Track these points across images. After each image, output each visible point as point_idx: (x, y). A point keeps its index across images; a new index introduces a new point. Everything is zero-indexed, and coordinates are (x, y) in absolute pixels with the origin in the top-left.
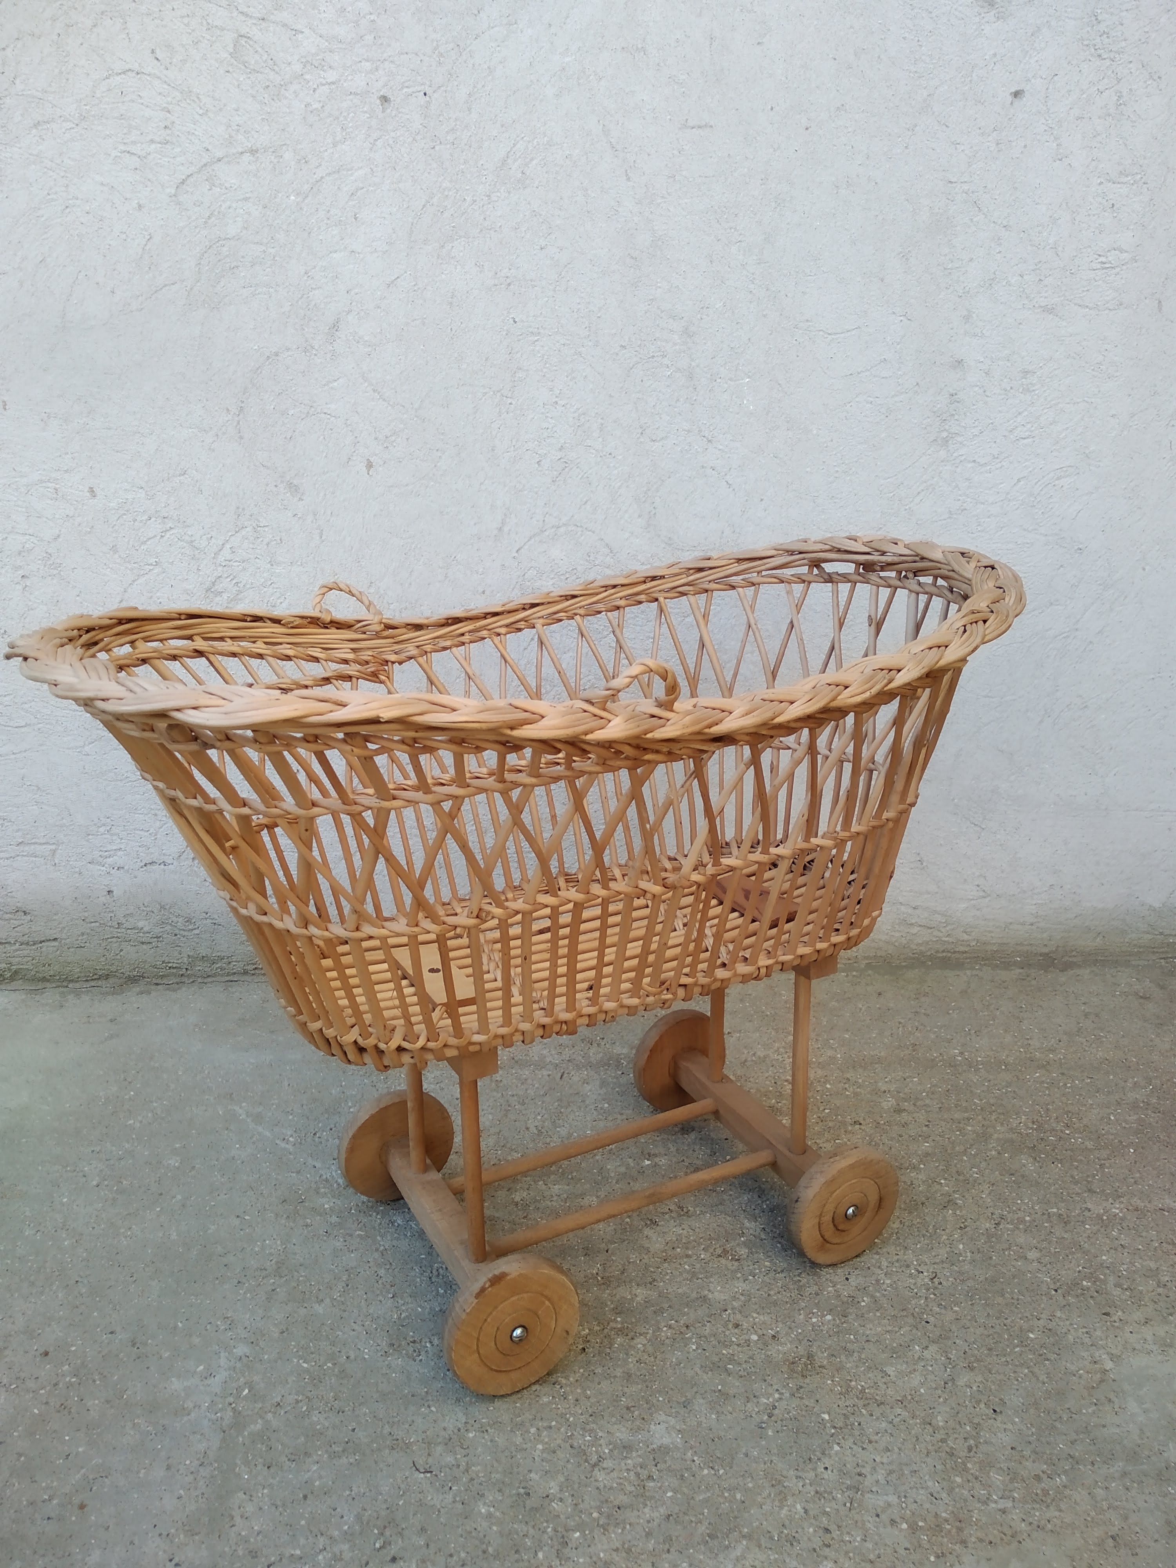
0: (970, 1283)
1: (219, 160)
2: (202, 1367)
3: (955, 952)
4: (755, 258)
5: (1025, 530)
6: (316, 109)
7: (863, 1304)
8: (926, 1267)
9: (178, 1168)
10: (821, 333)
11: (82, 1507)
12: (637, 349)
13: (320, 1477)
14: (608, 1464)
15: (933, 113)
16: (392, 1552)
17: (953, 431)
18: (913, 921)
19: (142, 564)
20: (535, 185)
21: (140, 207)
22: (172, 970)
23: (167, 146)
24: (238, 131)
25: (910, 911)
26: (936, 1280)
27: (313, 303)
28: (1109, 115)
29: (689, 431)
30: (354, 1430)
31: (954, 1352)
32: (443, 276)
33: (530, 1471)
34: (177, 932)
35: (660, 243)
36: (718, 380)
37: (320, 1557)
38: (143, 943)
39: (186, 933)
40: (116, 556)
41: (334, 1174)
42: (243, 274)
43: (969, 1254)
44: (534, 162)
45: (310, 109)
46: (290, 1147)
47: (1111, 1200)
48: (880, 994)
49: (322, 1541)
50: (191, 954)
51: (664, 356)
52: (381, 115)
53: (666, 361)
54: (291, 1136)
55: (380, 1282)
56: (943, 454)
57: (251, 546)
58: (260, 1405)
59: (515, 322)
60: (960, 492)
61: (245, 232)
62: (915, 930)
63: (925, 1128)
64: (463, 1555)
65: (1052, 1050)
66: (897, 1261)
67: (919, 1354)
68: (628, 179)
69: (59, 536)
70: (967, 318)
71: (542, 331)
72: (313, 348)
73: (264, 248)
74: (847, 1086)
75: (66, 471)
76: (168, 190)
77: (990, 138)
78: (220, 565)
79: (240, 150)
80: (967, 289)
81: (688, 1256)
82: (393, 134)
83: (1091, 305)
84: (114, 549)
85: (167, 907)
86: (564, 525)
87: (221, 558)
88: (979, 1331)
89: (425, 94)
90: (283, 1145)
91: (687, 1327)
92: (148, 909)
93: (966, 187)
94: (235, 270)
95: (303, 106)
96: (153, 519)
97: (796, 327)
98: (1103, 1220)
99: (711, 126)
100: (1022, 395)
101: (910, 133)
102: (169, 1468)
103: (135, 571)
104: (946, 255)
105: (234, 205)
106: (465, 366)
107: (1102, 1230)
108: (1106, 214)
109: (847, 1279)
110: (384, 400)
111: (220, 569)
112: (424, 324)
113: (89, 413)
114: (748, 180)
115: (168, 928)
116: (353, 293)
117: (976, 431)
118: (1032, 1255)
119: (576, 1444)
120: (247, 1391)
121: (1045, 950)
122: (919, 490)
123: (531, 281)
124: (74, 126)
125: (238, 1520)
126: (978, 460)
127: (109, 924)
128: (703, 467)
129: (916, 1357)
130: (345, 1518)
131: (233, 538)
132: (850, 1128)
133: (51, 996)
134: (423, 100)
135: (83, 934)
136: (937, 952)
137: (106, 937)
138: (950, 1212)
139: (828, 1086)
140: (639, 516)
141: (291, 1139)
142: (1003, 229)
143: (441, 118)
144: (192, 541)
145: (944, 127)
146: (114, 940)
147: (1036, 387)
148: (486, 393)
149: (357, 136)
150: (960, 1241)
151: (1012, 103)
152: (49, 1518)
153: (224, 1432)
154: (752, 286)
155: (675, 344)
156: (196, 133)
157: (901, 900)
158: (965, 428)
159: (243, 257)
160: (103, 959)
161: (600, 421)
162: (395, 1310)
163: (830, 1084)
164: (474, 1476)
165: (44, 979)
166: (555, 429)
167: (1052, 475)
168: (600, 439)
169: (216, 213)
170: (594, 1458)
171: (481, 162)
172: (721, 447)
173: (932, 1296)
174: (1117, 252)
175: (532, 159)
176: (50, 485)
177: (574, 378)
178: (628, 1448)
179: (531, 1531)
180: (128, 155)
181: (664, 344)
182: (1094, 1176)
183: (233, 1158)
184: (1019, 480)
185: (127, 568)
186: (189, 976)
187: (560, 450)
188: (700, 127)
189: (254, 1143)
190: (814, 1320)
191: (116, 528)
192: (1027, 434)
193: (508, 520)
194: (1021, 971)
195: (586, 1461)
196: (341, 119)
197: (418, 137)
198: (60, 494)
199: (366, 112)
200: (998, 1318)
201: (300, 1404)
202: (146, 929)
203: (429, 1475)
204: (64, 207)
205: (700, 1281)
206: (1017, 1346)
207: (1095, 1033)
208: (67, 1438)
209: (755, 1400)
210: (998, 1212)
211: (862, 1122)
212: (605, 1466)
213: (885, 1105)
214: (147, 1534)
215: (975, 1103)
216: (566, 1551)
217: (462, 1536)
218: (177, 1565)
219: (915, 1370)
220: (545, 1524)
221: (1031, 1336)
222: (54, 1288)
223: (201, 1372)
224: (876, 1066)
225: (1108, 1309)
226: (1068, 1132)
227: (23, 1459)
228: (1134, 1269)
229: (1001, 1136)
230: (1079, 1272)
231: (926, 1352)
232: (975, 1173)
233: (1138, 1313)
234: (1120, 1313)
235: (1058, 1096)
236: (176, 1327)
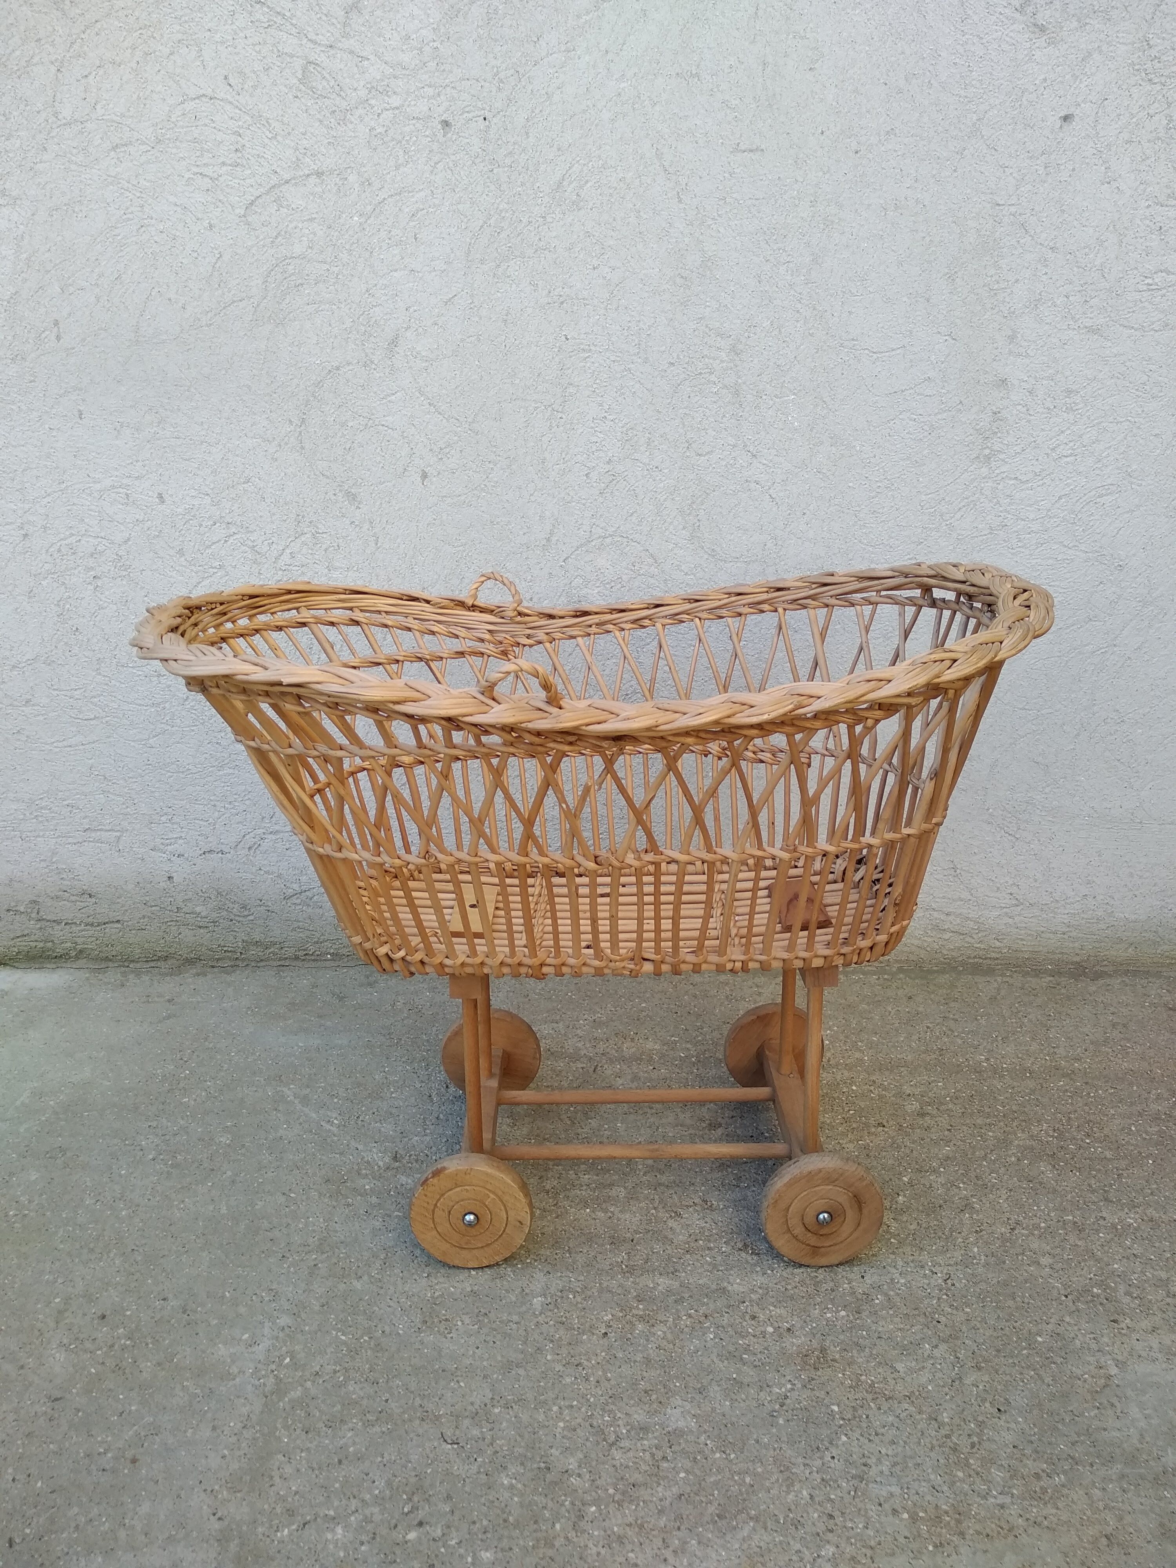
0: (983, 1286)
1: (287, 182)
2: (246, 1336)
3: (986, 959)
4: (803, 278)
5: (1065, 546)
6: (380, 133)
7: (877, 1301)
8: (940, 1269)
9: (229, 1145)
10: (866, 351)
11: (134, 1461)
12: (686, 366)
13: (354, 1443)
14: (625, 1443)
15: (983, 136)
16: (420, 1516)
17: (995, 448)
18: (946, 927)
19: (206, 567)
20: (589, 207)
21: (211, 226)
22: (228, 954)
23: (238, 169)
24: (305, 154)
25: (943, 917)
26: (949, 1282)
27: (374, 319)
28: (1159, 138)
29: (734, 446)
30: (387, 1401)
31: (963, 1352)
32: (499, 294)
33: (551, 1447)
34: (232, 917)
35: (710, 264)
36: (764, 397)
37: (353, 1518)
38: (200, 927)
39: (241, 919)
40: (183, 559)
41: (375, 1156)
42: (307, 292)
43: (983, 1257)
44: (589, 185)
45: (374, 133)
46: (334, 1129)
47: (1126, 1210)
48: (910, 998)
49: (354, 1504)
50: (245, 939)
51: (711, 373)
52: (442, 140)
53: (713, 378)
54: (336, 1118)
55: (416, 1261)
56: (984, 471)
57: (310, 551)
58: (301, 1373)
59: (567, 339)
60: (1001, 509)
61: (310, 251)
62: (947, 936)
63: (946, 1133)
64: (485, 1523)
65: (1078, 1059)
66: (912, 1261)
67: (928, 1352)
68: (680, 201)
69: (129, 539)
70: (1012, 338)
71: (592, 348)
72: (372, 362)
73: (328, 267)
74: (872, 1088)
75: (137, 478)
76: (237, 211)
77: (1038, 162)
78: (280, 569)
79: (307, 172)
80: (1012, 309)
81: (709, 1249)
82: (453, 157)
83: (1136, 326)
84: (181, 552)
85: (224, 894)
86: (611, 535)
87: (281, 563)
88: (989, 1333)
89: (485, 119)
90: (328, 1127)
91: (706, 1316)
92: (206, 895)
93: (1013, 209)
94: (300, 288)
95: (367, 130)
96: (218, 524)
97: (841, 345)
98: (1117, 1229)
99: (762, 150)
100: (1065, 414)
101: (959, 157)
102: (214, 1428)
103: (199, 574)
104: (992, 276)
105: (300, 225)
106: (517, 381)
107: (1116, 1239)
108: (1154, 237)
109: (863, 1277)
110: (440, 413)
111: (280, 573)
112: (479, 340)
113: (159, 423)
114: (797, 202)
115: (224, 913)
116: (411, 310)
117: (1018, 449)
118: (1045, 1261)
119: (595, 1424)
120: (288, 1360)
121: (1077, 959)
122: (960, 506)
123: (584, 299)
124: (149, 148)
125: (277, 1480)
126: (1020, 477)
127: (169, 908)
128: (747, 481)
129: (926, 1355)
130: (377, 1483)
131: (292, 544)
132: (873, 1130)
133: (113, 975)
134: (482, 124)
135: (144, 917)
136: (969, 958)
137: (166, 920)
138: (967, 1215)
139: (854, 1088)
140: (684, 528)
141: (335, 1121)
142: (1050, 251)
143: (500, 142)
144: (254, 546)
145: (993, 150)
146: (173, 923)
147: (1080, 406)
148: (537, 408)
149: (418, 159)
150: (975, 1244)
151: (1061, 127)
152: (104, 1470)
153: (266, 1397)
154: (799, 306)
155: (722, 361)
156: (266, 156)
157: (934, 906)
158: (1008, 445)
159: (308, 275)
160: (163, 941)
161: (647, 435)
162: (428, 1288)
163: (856, 1086)
164: (498, 1449)
165: (107, 959)
166: (603, 443)
167: (1093, 493)
168: (648, 453)
169: (283, 233)
170: (612, 1438)
171: (538, 184)
172: (765, 462)
173: (945, 1297)
174: (1164, 274)
175: (587, 182)
176: (121, 490)
177: (623, 394)
178: (644, 1429)
179: (550, 1504)
180: (200, 177)
181: (711, 361)
182: (1111, 1185)
183: (281, 1138)
184: (1060, 498)
185: (192, 570)
186: (243, 960)
187: (608, 463)
188: (751, 151)
189: (300, 1124)
190: (829, 1315)
191: (183, 532)
192: (1069, 452)
193: (556, 531)
194: (1051, 978)
195: (605, 1440)
196: (404, 142)
197: (477, 161)
198: (131, 500)
199: (427, 136)
200: (1007, 1321)
201: (338, 1374)
202: (203, 914)
203: (456, 1446)
204: (139, 226)
205: (720, 1273)
206: (1025, 1349)
207: (1122, 1043)
208: (121, 1397)
209: (768, 1390)
210: (1014, 1217)
211: (885, 1124)
212: (622, 1445)
213: (909, 1108)
214: (193, 1489)
215: (997, 1110)
216: (582, 1524)
217: (484, 1505)
218: (220, 1519)
219: (923, 1367)
220: (563, 1498)
221: (1039, 1339)
222: (112, 1255)
223: (246, 1340)
224: (902, 1069)
225: (1116, 1317)
226: (1088, 1141)
227: (80, 1414)
228: (1145, 1278)
229: (1021, 1143)
230: (1091, 1279)
231: (935, 1351)
232: (993, 1179)
233: (1146, 1322)
234: (1128, 1321)
235: (1081, 1105)
236: (223, 1297)
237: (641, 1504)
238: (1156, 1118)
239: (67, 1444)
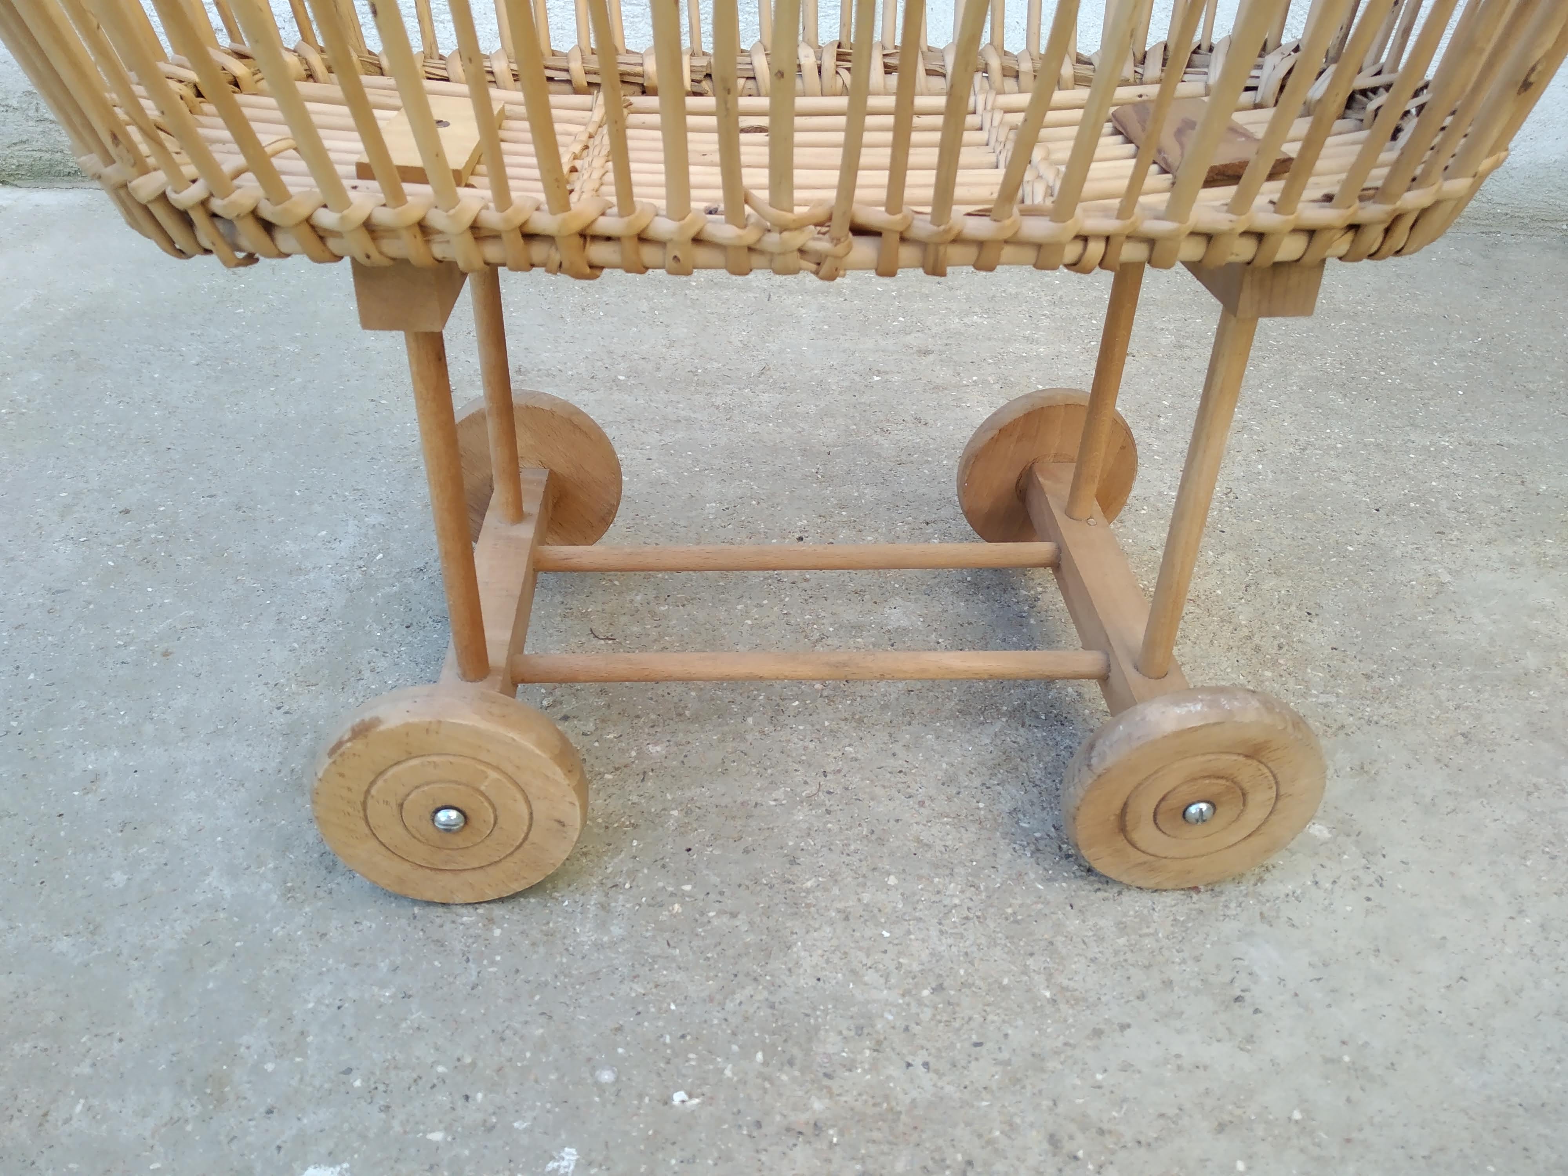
0: (1274, 500)
2: (324, 533)
14: (834, 642)
16: (565, 710)
47: (1438, 434)
58: (398, 570)
98: (1430, 451)
107: (1431, 459)
125: (367, 674)
138: (1246, 436)
170: (817, 635)
173: (1227, 509)
178: (858, 628)
182: (1417, 412)
200: (1308, 531)
206: (1334, 557)
207: (1410, 291)
208: (150, 590)
209: (1013, 592)
210: (1303, 439)
211: (1136, 354)
212: (829, 642)
213: (1163, 341)
214: (249, 682)
215: (1271, 344)
216: (781, 718)
217: (651, 699)
218: (286, 713)
219: (1208, 573)
220: (755, 692)
221: (1350, 548)
222: (140, 453)
223: (324, 537)
224: (1151, 307)
225: (1442, 529)
226: (1383, 373)
227: (92, 606)
228: (1471, 494)
229: (1303, 374)
230: (1405, 495)
231: (1221, 558)
232: (1274, 404)
233: (1479, 534)
234: (1456, 533)
235: (1370, 342)
236: (292, 495)
237: (859, 699)
238: (1461, 355)
239: (72, 637)
